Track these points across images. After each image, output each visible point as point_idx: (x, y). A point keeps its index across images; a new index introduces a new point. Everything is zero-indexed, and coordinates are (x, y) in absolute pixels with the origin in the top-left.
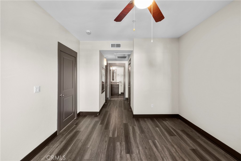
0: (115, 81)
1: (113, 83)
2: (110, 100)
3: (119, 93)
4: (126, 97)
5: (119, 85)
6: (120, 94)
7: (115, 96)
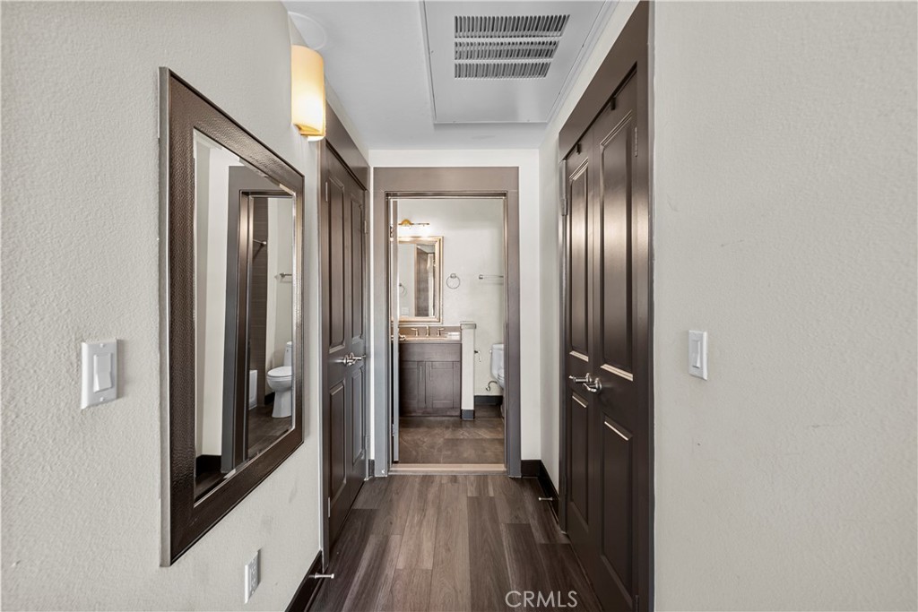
0: (430, 320)
1: (420, 331)
2: (390, 479)
3: (464, 407)
4: (523, 458)
5: (459, 345)
6: (472, 408)
7: (430, 426)
